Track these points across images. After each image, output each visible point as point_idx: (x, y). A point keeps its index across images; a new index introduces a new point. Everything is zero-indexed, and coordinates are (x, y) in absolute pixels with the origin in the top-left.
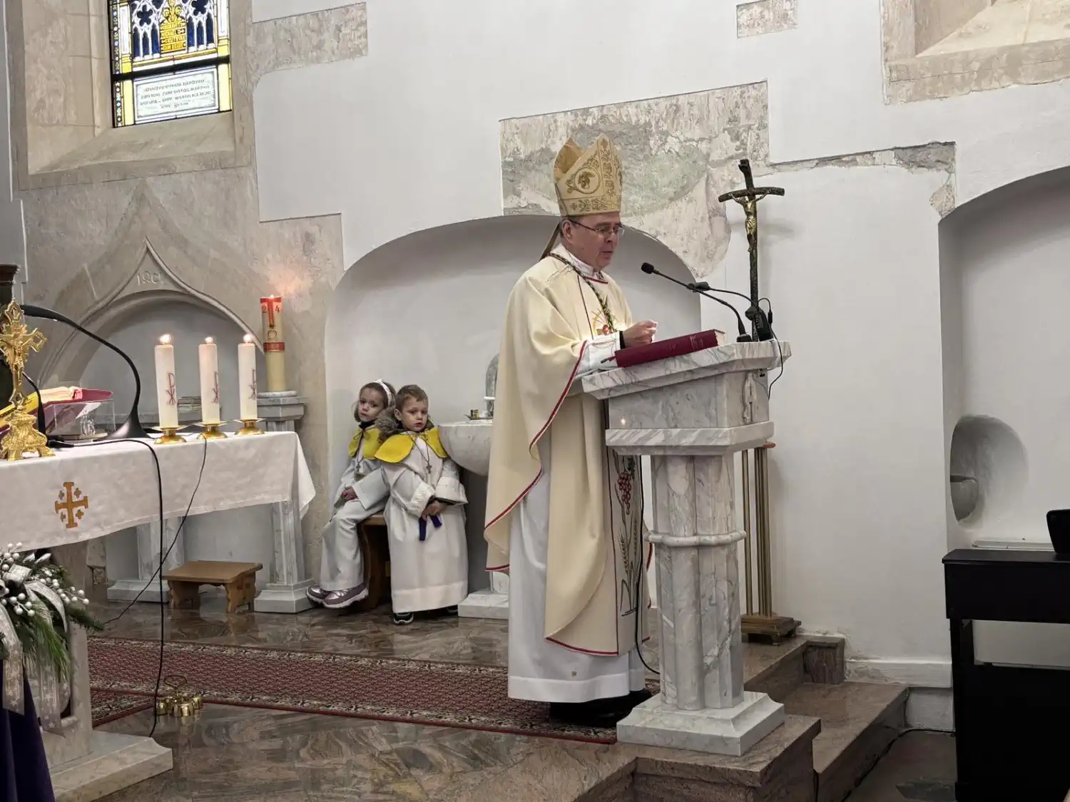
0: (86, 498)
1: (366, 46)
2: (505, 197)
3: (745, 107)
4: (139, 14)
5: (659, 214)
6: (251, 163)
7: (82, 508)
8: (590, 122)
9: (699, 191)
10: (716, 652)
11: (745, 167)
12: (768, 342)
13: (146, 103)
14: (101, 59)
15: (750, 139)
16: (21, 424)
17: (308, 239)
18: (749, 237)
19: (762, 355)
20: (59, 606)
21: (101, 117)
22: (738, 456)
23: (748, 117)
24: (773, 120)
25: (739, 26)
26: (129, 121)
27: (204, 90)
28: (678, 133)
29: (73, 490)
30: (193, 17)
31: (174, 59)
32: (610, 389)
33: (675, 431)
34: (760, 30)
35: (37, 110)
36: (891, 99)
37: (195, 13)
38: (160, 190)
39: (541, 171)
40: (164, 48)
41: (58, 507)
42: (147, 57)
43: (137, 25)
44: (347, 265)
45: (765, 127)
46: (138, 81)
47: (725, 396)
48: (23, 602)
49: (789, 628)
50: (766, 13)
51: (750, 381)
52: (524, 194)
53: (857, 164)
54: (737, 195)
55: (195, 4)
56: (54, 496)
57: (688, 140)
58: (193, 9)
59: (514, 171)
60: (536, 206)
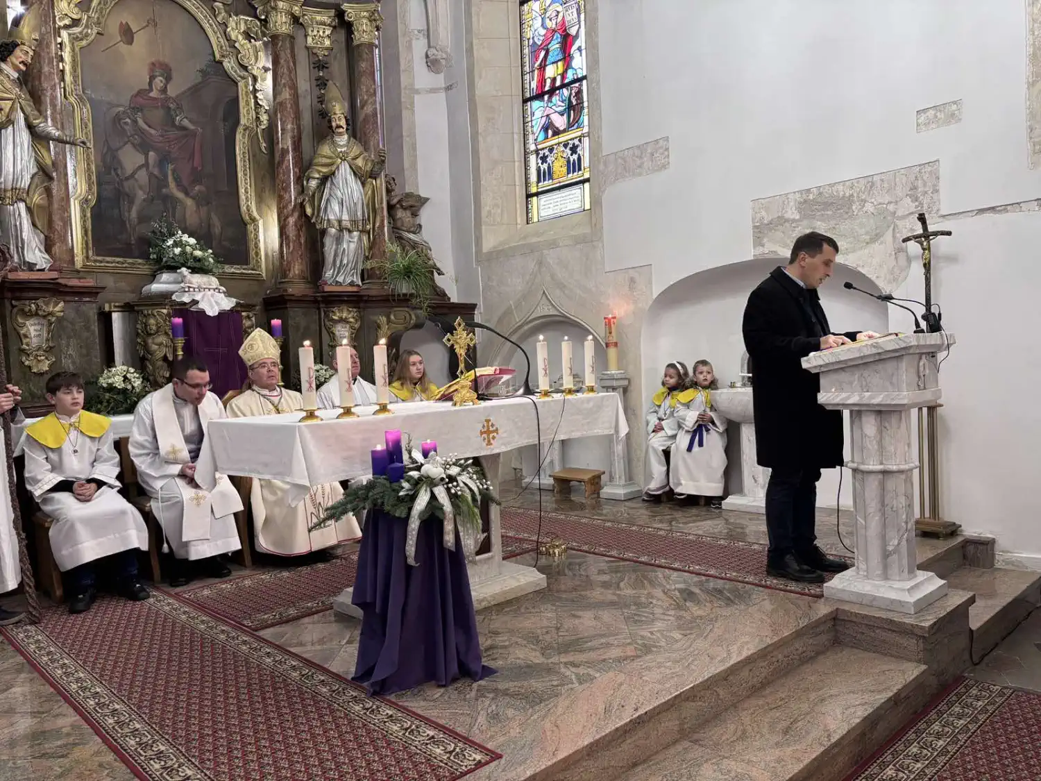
0: (497, 430)
1: (669, 163)
2: (754, 247)
3: (922, 179)
4: (541, 158)
5: (859, 253)
6: (601, 239)
7: (495, 434)
8: (811, 197)
9: (888, 236)
10: (896, 542)
11: (922, 219)
12: (938, 333)
13: (545, 209)
14: (521, 185)
15: (926, 201)
16: (463, 387)
17: (632, 280)
18: (925, 265)
19: (933, 343)
20: (476, 490)
21: (521, 219)
22: (914, 412)
23: (925, 185)
24: (943, 186)
25: (918, 125)
26: (535, 220)
27: (576, 199)
28: (873, 200)
29: (490, 424)
30: (571, 157)
31: (559, 183)
32: (821, 366)
33: (867, 394)
34: (934, 126)
35: (487, 216)
36: (1035, 165)
37: (572, 155)
38: (551, 256)
39: (778, 230)
40: (555, 176)
41: (482, 433)
42: (545, 182)
43: (540, 164)
44: (655, 296)
45: (937, 191)
46: (541, 197)
47: (905, 372)
48: (456, 487)
49: (953, 528)
50: (938, 114)
51: (924, 361)
52: (767, 245)
53: (1007, 211)
54: (916, 237)
55: (571, 149)
56: (480, 427)
57: (880, 204)
58: (570, 152)
59: (760, 231)
60: (775, 252)
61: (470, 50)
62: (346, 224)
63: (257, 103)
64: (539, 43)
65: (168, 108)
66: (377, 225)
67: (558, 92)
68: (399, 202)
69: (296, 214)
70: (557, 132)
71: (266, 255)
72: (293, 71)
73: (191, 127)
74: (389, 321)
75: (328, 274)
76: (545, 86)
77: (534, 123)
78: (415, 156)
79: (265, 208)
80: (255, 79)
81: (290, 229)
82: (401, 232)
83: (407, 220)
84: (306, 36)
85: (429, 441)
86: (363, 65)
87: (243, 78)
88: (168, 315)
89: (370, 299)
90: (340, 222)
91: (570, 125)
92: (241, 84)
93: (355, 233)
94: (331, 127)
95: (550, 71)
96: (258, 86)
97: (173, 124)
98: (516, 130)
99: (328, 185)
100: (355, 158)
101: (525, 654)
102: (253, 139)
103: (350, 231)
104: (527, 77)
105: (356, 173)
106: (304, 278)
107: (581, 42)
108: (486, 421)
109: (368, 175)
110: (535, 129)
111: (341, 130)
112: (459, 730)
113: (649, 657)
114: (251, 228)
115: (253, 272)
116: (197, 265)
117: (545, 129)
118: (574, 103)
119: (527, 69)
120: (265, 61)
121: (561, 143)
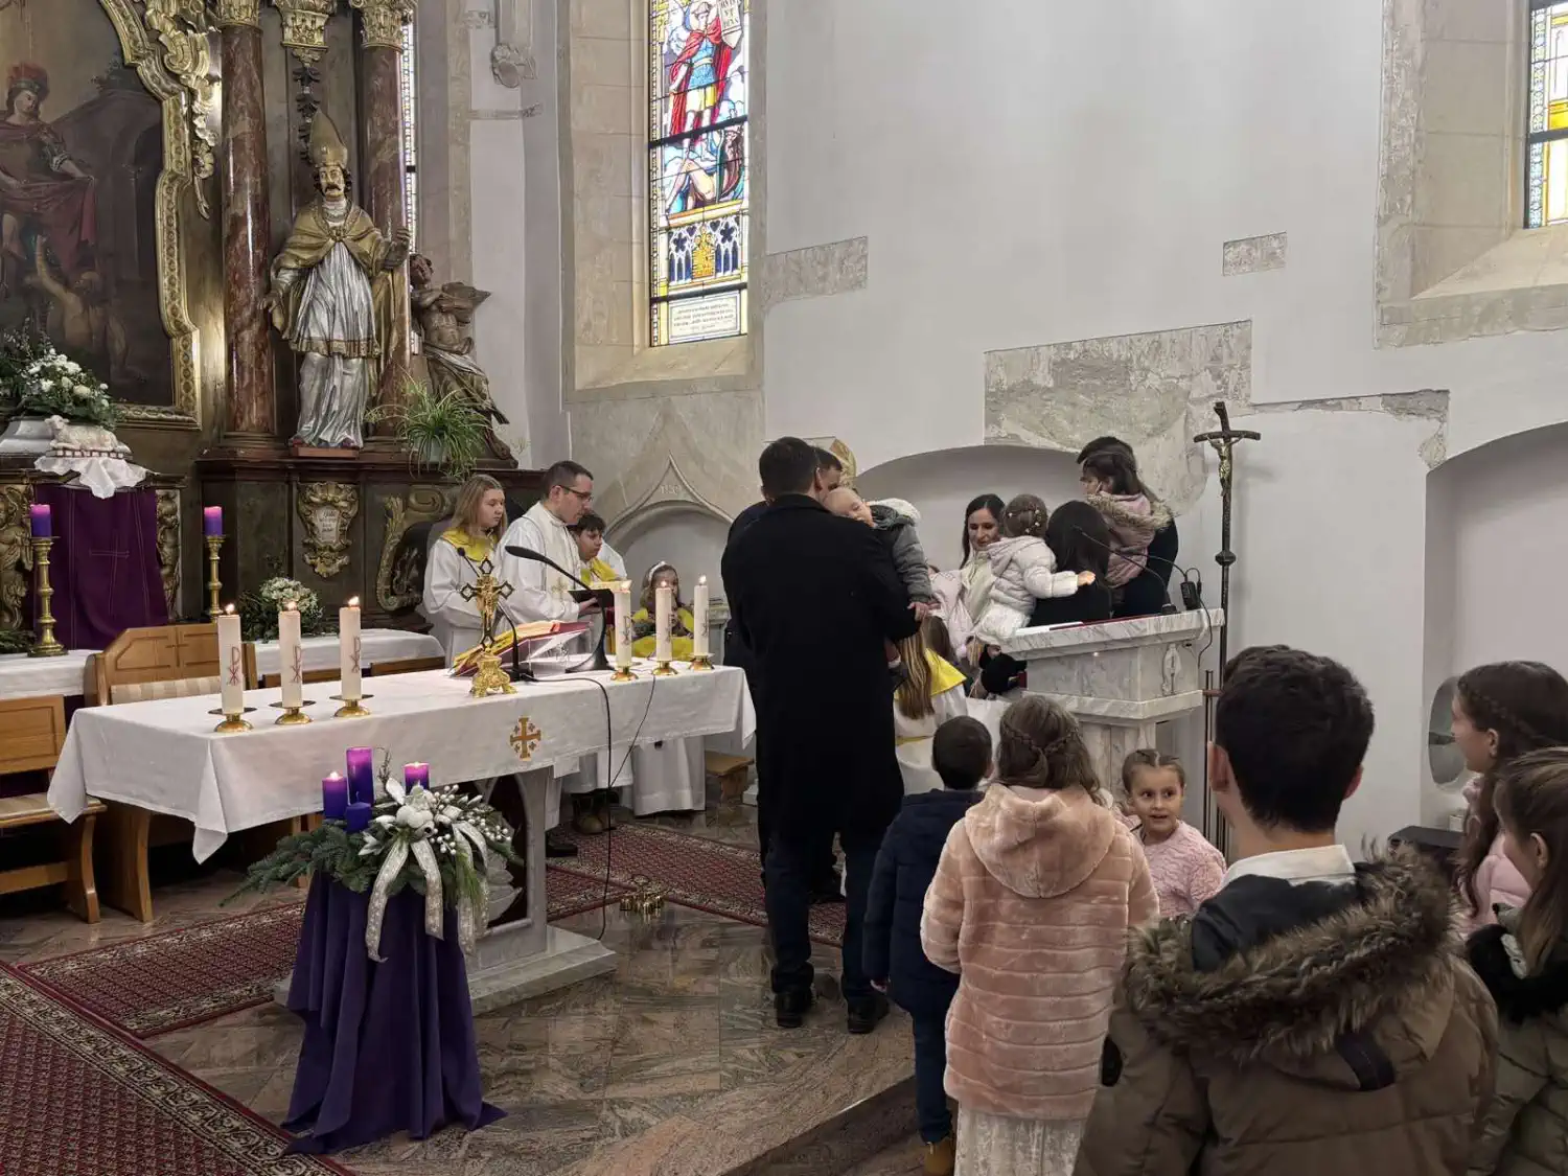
0: (539, 733)
1: (866, 278)
2: (987, 426)
3: (1229, 347)
4: (676, 241)
6: (760, 387)
7: (535, 741)
8: (1072, 356)
9: (1178, 429)
11: (1220, 410)
12: (1195, 612)
13: (678, 325)
14: (642, 283)
15: (1232, 378)
16: (487, 665)
18: (1222, 481)
19: (1184, 628)
21: (639, 337)
23: (1231, 356)
24: (1256, 360)
25: (1225, 264)
26: (664, 341)
27: (729, 314)
28: (1159, 370)
29: (528, 725)
30: (722, 245)
31: (703, 285)
32: (1027, 652)
33: (1089, 700)
34: (1246, 268)
35: (584, 330)
36: (1382, 342)
37: (723, 241)
38: (683, 408)
39: (1022, 402)
41: (513, 740)
45: (1248, 367)
46: (673, 303)
47: (1141, 669)
48: (448, 841)
50: (1253, 251)
51: (1173, 651)
52: (1005, 423)
53: (1341, 409)
54: (1212, 436)
55: (722, 232)
56: (510, 730)
57: (1169, 377)
59: (997, 401)
60: (1016, 437)
61: (564, 55)
62: (340, 346)
63: (193, 136)
64: (678, 53)
65: (39, 142)
67: (704, 136)
68: (436, 301)
69: (256, 327)
70: (701, 203)
71: (204, 387)
72: (257, 86)
73: (79, 174)
74: (406, 506)
75: (307, 427)
76: (684, 125)
77: (666, 182)
78: (468, 223)
79: (202, 309)
80: (192, 94)
81: (246, 350)
82: (438, 351)
83: (449, 331)
84: (282, 27)
85: (417, 763)
86: (378, 83)
87: (171, 93)
88: (27, 494)
89: (377, 468)
90: (328, 342)
91: (722, 194)
92: (168, 104)
93: (354, 361)
94: (319, 186)
95: (695, 101)
96: (197, 106)
97: (47, 170)
98: (635, 191)
99: (312, 279)
100: (358, 239)
101: (557, 1087)
102: (186, 193)
103: (345, 358)
104: (656, 105)
105: (360, 263)
106: (267, 431)
107: (742, 59)
108: (521, 719)
109: (380, 265)
110: (667, 192)
111: (336, 193)
113: (737, 1092)
114: (177, 343)
115: (180, 417)
116: (80, 411)
117: (683, 194)
118: (730, 157)
119: (658, 92)
120: (209, 66)
121: (708, 220)
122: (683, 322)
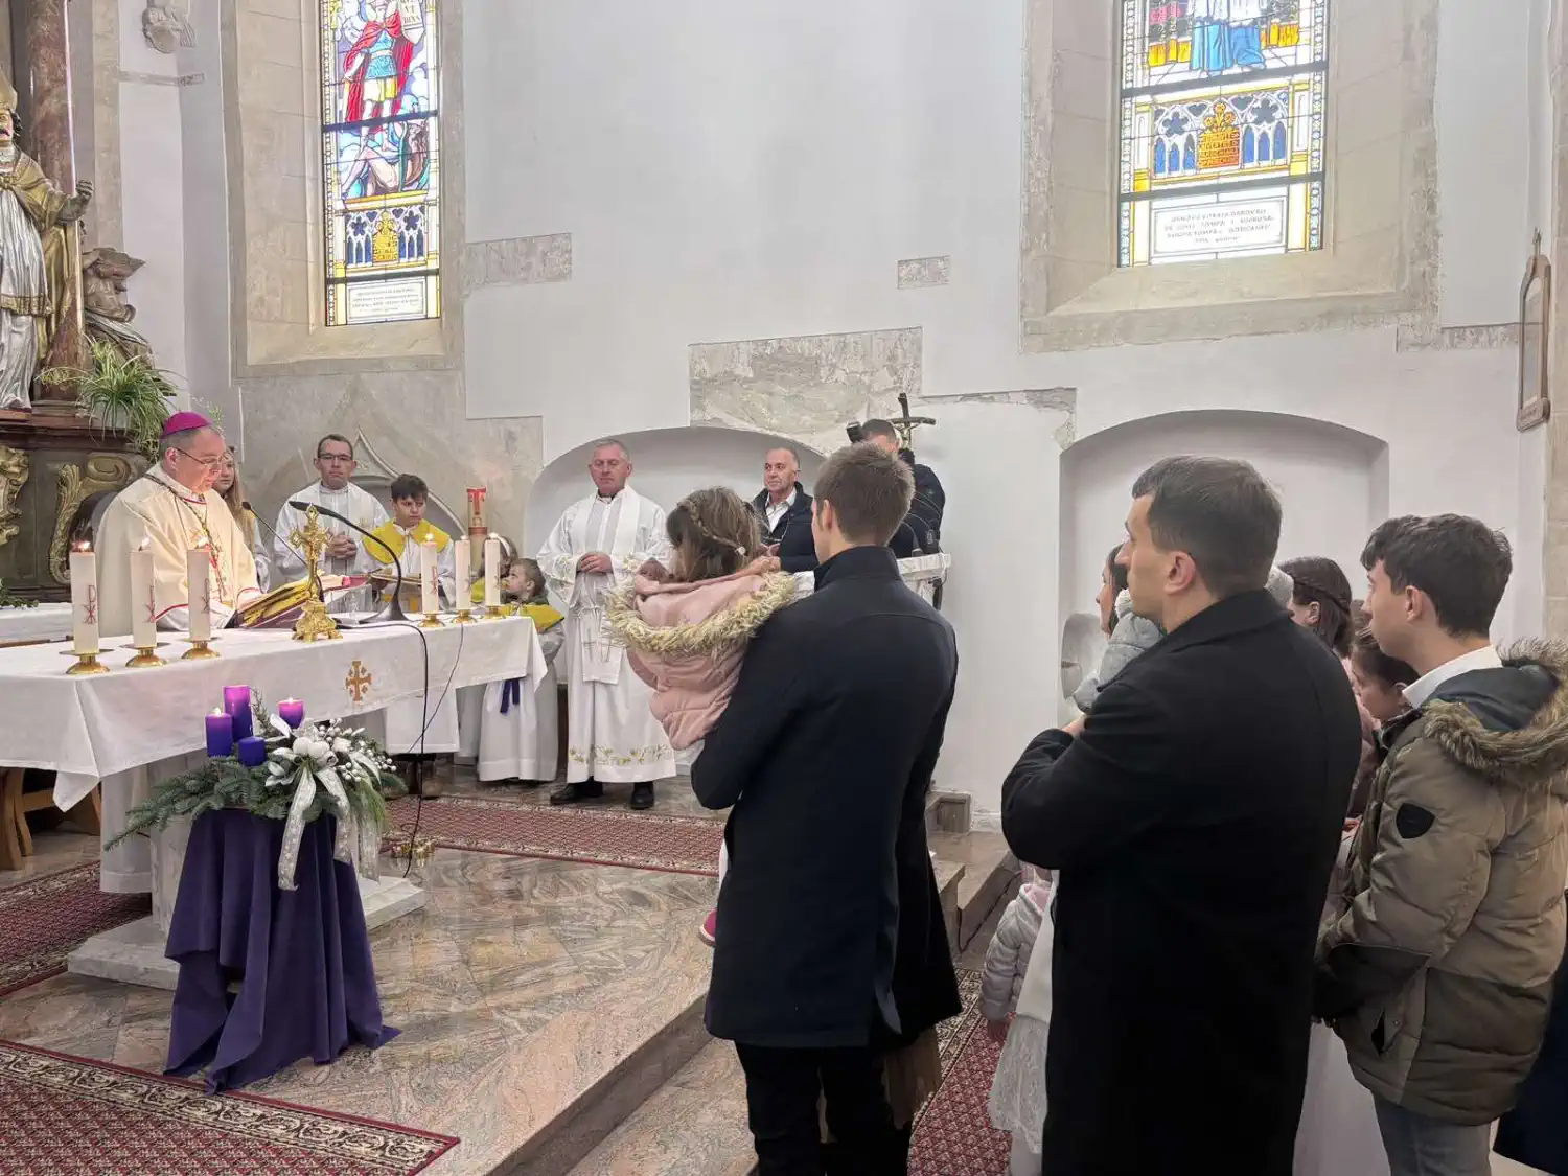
1: (570, 271)
2: (692, 411)
3: (903, 349)
4: (354, 225)
6: (460, 367)
7: (366, 684)
8: (768, 351)
11: (903, 400)
13: (358, 306)
14: (316, 263)
15: (906, 375)
16: (315, 611)
17: (511, 436)
20: (375, 772)
21: (314, 316)
23: (905, 357)
24: (926, 360)
25: (900, 279)
26: (341, 320)
27: (414, 298)
28: (845, 367)
30: (406, 232)
31: (386, 269)
34: (918, 283)
35: (256, 306)
36: (1025, 350)
37: (407, 228)
38: (373, 386)
39: (725, 390)
40: (377, 257)
42: (360, 265)
43: (351, 234)
44: (546, 464)
45: (918, 366)
46: (352, 286)
48: (350, 769)
50: (922, 269)
52: (709, 408)
53: (994, 401)
55: (406, 219)
56: (345, 675)
57: (852, 372)
58: (404, 224)
59: (701, 388)
60: (719, 420)
61: (229, 27)
62: (9, 301)
64: (354, 41)
66: (65, 308)
67: (385, 126)
68: (95, 265)
70: (381, 190)
74: (84, 473)
76: (362, 111)
77: (342, 167)
78: (118, 186)
82: (94, 316)
83: (108, 297)
85: (291, 701)
86: (44, 27)
89: (50, 433)
91: (405, 184)
93: (24, 318)
95: (374, 91)
98: (309, 173)
100: (28, 189)
101: (432, 1003)
103: (14, 314)
104: (330, 91)
105: (31, 213)
107: (426, 55)
108: (354, 663)
109: (53, 221)
110: (344, 176)
111: (3, 137)
112: (379, 1118)
113: (610, 985)
117: (363, 180)
118: (414, 150)
119: (330, 77)
121: (390, 207)
122: (362, 304)
